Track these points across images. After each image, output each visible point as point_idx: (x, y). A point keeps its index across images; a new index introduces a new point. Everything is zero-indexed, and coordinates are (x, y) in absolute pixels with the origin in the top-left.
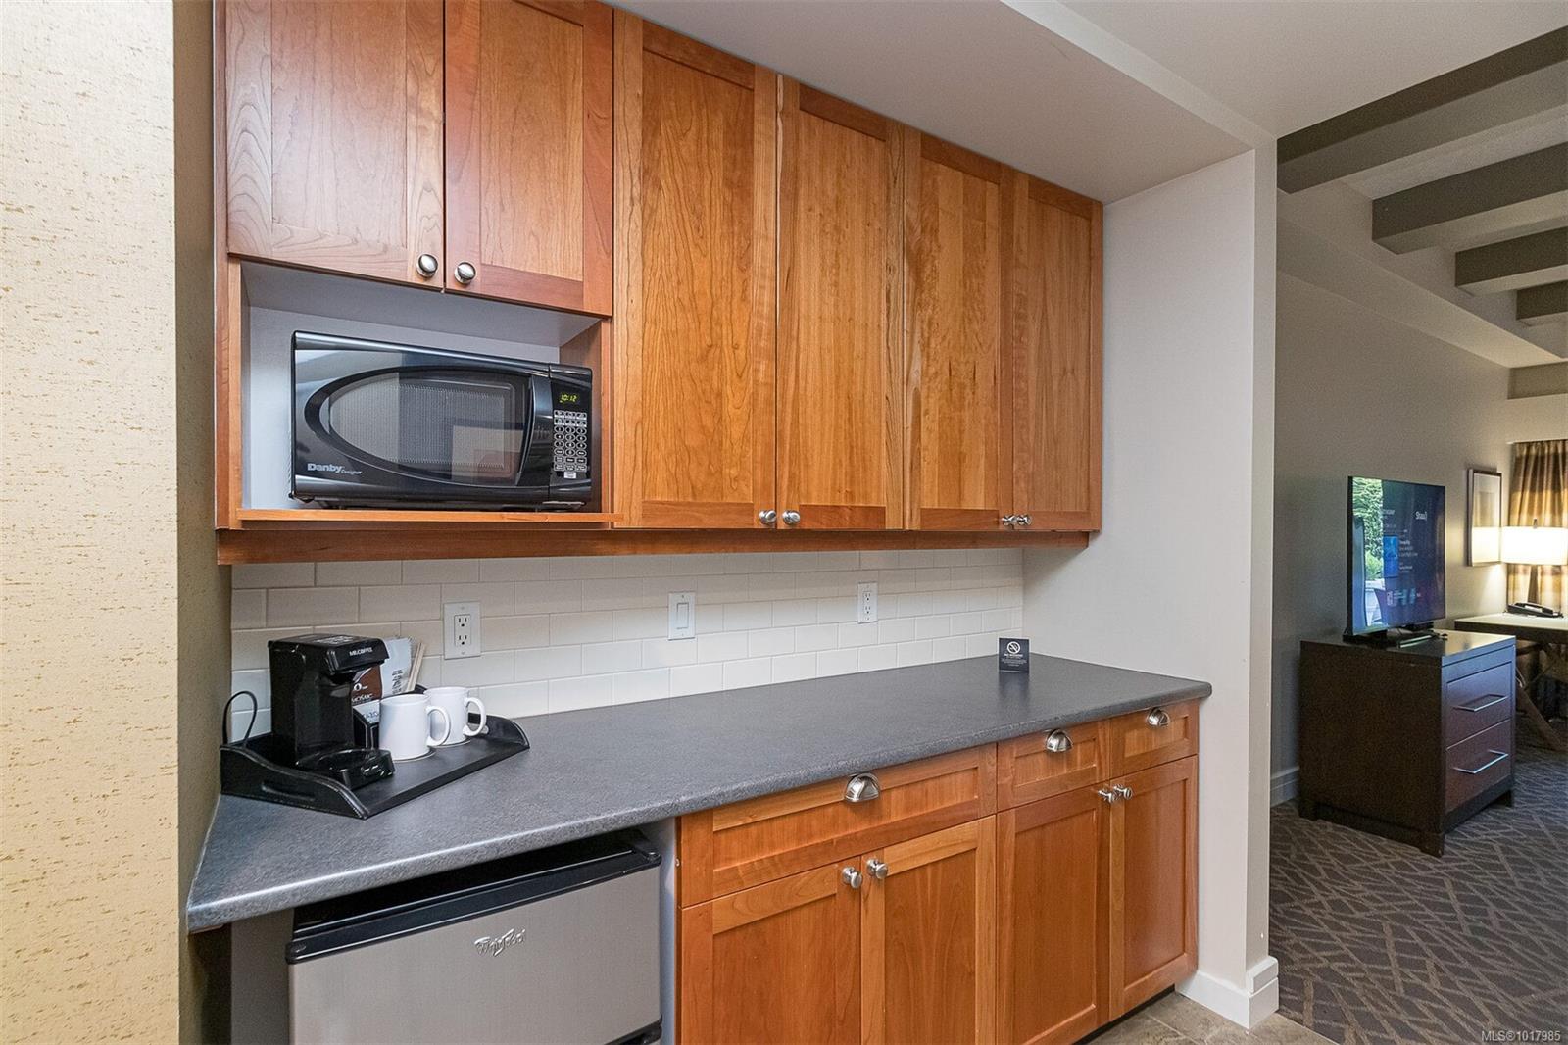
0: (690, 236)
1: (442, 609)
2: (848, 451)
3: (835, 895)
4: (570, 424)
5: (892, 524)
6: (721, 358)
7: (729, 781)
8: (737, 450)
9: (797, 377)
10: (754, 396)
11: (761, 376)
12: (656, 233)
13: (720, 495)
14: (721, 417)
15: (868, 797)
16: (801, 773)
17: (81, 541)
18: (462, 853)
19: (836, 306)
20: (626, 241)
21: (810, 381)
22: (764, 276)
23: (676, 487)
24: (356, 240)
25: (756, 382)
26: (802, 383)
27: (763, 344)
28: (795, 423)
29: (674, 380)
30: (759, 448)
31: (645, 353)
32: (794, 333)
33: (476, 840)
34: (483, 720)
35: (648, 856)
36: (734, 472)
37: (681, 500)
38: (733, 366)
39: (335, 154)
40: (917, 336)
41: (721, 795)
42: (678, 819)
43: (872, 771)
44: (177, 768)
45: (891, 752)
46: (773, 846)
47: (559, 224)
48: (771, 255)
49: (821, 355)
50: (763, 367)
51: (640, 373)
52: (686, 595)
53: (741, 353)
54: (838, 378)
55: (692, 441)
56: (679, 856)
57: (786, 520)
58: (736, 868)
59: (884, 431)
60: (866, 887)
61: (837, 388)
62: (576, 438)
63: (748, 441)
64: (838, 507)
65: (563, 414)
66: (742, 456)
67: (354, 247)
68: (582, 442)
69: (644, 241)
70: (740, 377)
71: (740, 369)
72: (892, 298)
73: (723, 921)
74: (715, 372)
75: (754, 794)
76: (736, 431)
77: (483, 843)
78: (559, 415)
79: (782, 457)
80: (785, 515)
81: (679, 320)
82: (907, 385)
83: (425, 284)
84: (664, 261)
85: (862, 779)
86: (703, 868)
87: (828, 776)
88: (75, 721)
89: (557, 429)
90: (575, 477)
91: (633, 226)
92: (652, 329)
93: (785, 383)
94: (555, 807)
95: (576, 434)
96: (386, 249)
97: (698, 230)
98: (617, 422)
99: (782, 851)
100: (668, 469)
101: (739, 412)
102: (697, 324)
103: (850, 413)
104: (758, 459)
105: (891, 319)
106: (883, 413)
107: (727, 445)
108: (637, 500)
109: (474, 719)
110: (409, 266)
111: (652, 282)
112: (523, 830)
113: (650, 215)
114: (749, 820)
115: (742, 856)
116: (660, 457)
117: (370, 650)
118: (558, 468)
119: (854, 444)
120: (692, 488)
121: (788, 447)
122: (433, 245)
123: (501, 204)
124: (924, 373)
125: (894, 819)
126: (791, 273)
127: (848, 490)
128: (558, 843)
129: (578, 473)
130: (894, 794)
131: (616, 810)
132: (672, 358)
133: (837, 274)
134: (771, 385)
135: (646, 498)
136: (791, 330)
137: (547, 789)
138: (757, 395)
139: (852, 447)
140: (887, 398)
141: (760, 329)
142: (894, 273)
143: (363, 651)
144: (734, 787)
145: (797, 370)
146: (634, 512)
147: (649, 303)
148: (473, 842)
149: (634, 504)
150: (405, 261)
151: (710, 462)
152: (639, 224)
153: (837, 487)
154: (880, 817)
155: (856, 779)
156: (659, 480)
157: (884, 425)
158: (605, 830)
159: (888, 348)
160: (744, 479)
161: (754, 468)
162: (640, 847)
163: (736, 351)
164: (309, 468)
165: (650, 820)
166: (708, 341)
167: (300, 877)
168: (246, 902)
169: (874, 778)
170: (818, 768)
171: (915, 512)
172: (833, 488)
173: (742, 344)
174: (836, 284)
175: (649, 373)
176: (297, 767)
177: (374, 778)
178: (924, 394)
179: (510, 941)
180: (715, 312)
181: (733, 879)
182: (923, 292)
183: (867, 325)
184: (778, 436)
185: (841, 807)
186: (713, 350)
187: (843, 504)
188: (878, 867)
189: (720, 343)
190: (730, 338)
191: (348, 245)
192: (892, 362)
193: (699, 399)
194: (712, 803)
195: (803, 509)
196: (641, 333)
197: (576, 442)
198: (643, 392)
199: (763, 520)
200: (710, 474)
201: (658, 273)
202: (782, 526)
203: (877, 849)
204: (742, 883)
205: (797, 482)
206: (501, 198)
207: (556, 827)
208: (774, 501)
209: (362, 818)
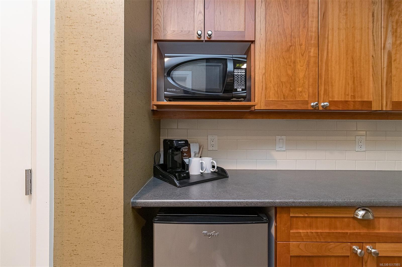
0: (283, 8)
1: (208, 136)
2: (352, 79)
3: (348, 256)
4: (239, 74)
5: (375, 107)
6: (295, 49)
7: (298, 198)
8: (302, 82)
9: (328, 52)
10: (308, 62)
11: (312, 54)
12: (270, 11)
13: (294, 98)
14: (295, 71)
15: (365, 218)
16: (331, 201)
17: (105, 98)
18: (200, 202)
19: (346, 23)
20: (259, 15)
21: (334, 53)
22: (313, 17)
23: (277, 95)
24: (182, 31)
25: (309, 56)
26: (330, 55)
27: (312, 42)
28: (327, 70)
29: (277, 59)
30: (311, 80)
31: (266, 51)
32: (327, 36)
33: (204, 199)
34: (216, 167)
35: (263, 219)
36: (300, 89)
37: (279, 100)
38: (300, 51)
39: (177, 9)
40: (390, 29)
41: (293, 202)
42: (276, 208)
43: (369, 207)
44: (123, 160)
45: (380, 200)
46: (317, 228)
47: (238, 15)
48: (316, 9)
49: (339, 43)
50: (312, 50)
51: (264, 58)
52: (282, 136)
53: (303, 47)
54: (347, 51)
55: (284, 79)
56: (276, 222)
57: (323, 106)
58: (300, 232)
59: (371, 70)
60: (366, 257)
61: (347, 54)
62: (241, 78)
63: (306, 78)
64: (347, 101)
65: (237, 70)
66: (304, 83)
67: (182, 33)
68: (243, 79)
69: (266, 14)
70: (303, 55)
71: (303, 53)
72: (375, 15)
73: (295, 251)
74: (293, 55)
75: (308, 205)
76: (301, 75)
77: (206, 200)
78: (236, 71)
79: (321, 83)
80: (322, 104)
81: (278, 38)
82: (384, 49)
83: (199, 40)
84: (273, 19)
85: (363, 210)
86: (286, 229)
87: (345, 205)
88: (103, 145)
89: (235, 75)
90: (241, 90)
91: (262, 10)
92: (269, 43)
93: (322, 55)
94: (231, 195)
95: (241, 77)
96: (189, 31)
97: (286, 7)
98: (256, 75)
99: (322, 231)
100: (275, 90)
101: (302, 68)
102: (286, 39)
103: (353, 63)
104: (310, 84)
105: (375, 23)
106: (371, 62)
107: (297, 80)
108: (263, 100)
109: (213, 167)
110: (195, 35)
111: (269, 28)
112: (219, 199)
113: (268, 5)
114: (306, 215)
115: (303, 228)
116: (272, 85)
117: (184, 142)
118: (235, 88)
119: (355, 76)
120: (284, 95)
121: (323, 79)
122: (201, 28)
123: (220, 13)
124: (394, 44)
125: (381, 231)
126: (325, 14)
127: (352, 94)
128: (231, 206)
129: (242, 89)
130: (382, 220)
131: (251, 200)
132: (276, 52)
133: (347, 11)
134: (316, 57)
135: (266, 99)
136: (325, 35)
137: (230, 189)
138: (310, 60)
139: (354, 78)
140: (373, 56)
141: (311, 37)
142: (376, 5)
143: (182, 142)
144: (299, 201)
145: (328, 49)
146: (262, 104)
147: (268, 35)
148: (203, 200)
149: (262, 101)
150: (194, 34)
151: (290, 86)
152: (264, 9)
153: (347, 93)
154: (374, 228)
155: (359, 209)
156: (271, 93)
157: (371, 67)
158: (247, 206)
159: (373, 36)
160: (305, 92)
161: (309, 87)
162: (261, 215)
163: (301, 46)
164: (168, 90)
165: (264, 206)
166: (290, 44)
167: (157, 199)
168: (144, 202)
169: (370, 210)
170: (340, 200)
171: (389, 103)
172: (345, 94)
173: (304, 44)
174: (346, 15)
175: (267, 58)
176: (168, 172)
177: (184, 178)
178: (393, 52)
179: (214, 235)
180: (293, 34)
181: (299, 237)
182: (392, 9)
183: (362, 28)
184: (319, 76)
185: (351, 220)
186: (292, 47)
187: (350, 100)
188: (373, 251)
189: (294, 44)
190: (299, 42)
191: (180, 33)
192: (376, 41)
193: (286, 65)
194: (290, 205)
195: (330, 102)
196: (265, 44)
197: (241, 79)
198: (266, 64)
199: (313, 106)
200: (291, 91)
201: (271, 24)
202: (321, 108)
203: (373, 243)
204: (303, 239)
205: (328, 92)
206: (220, 11)
207: (230, 200)
208: (317, 99)
209: (178, 187)
